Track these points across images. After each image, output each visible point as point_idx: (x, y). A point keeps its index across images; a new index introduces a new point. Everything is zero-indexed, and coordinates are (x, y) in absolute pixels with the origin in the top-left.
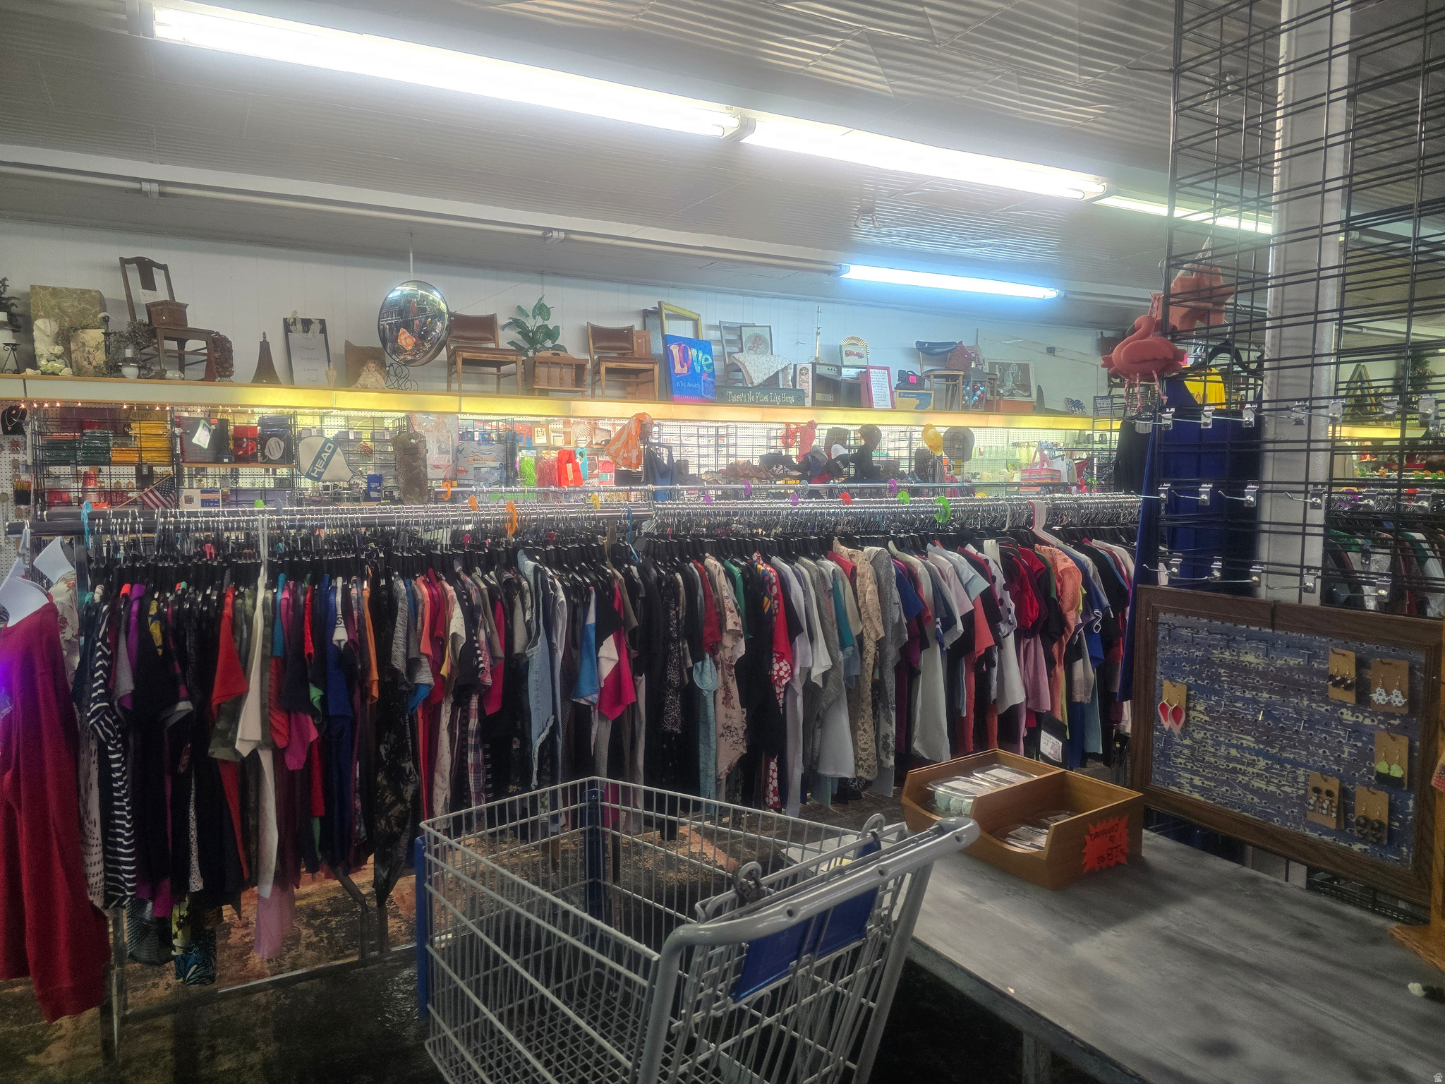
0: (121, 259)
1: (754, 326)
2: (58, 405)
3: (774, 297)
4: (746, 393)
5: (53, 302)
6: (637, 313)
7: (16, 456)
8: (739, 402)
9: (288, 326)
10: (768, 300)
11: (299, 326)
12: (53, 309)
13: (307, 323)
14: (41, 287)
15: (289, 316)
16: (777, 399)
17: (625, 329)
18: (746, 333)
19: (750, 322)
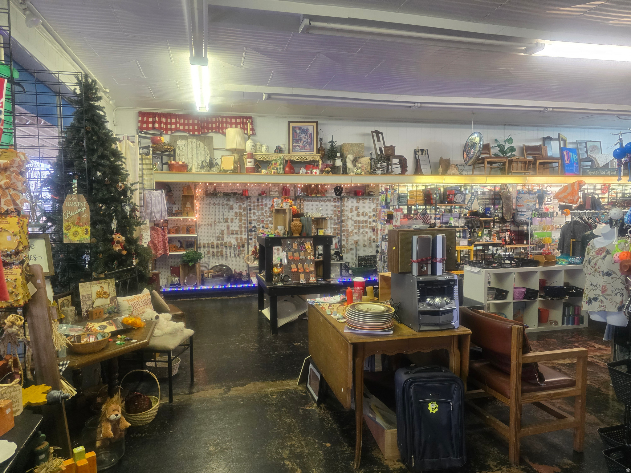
0: (372, 131)
1: (591, 141)
2: (353, 185)
3: (598, 128)
4: (595, 171)
5: (351, 148)
6: (541, 139)
7: (335, 204)
8: (593, 175)
9: (415, 152)
10: (595, 130)
11: (420, 152)
12: (351, 151)
13: (422, 151)
14: (348, 143)
15: (415, 149)
16: (609, 173)
17: (538, 146)
18: (589, 145)
19: (589, 140)
